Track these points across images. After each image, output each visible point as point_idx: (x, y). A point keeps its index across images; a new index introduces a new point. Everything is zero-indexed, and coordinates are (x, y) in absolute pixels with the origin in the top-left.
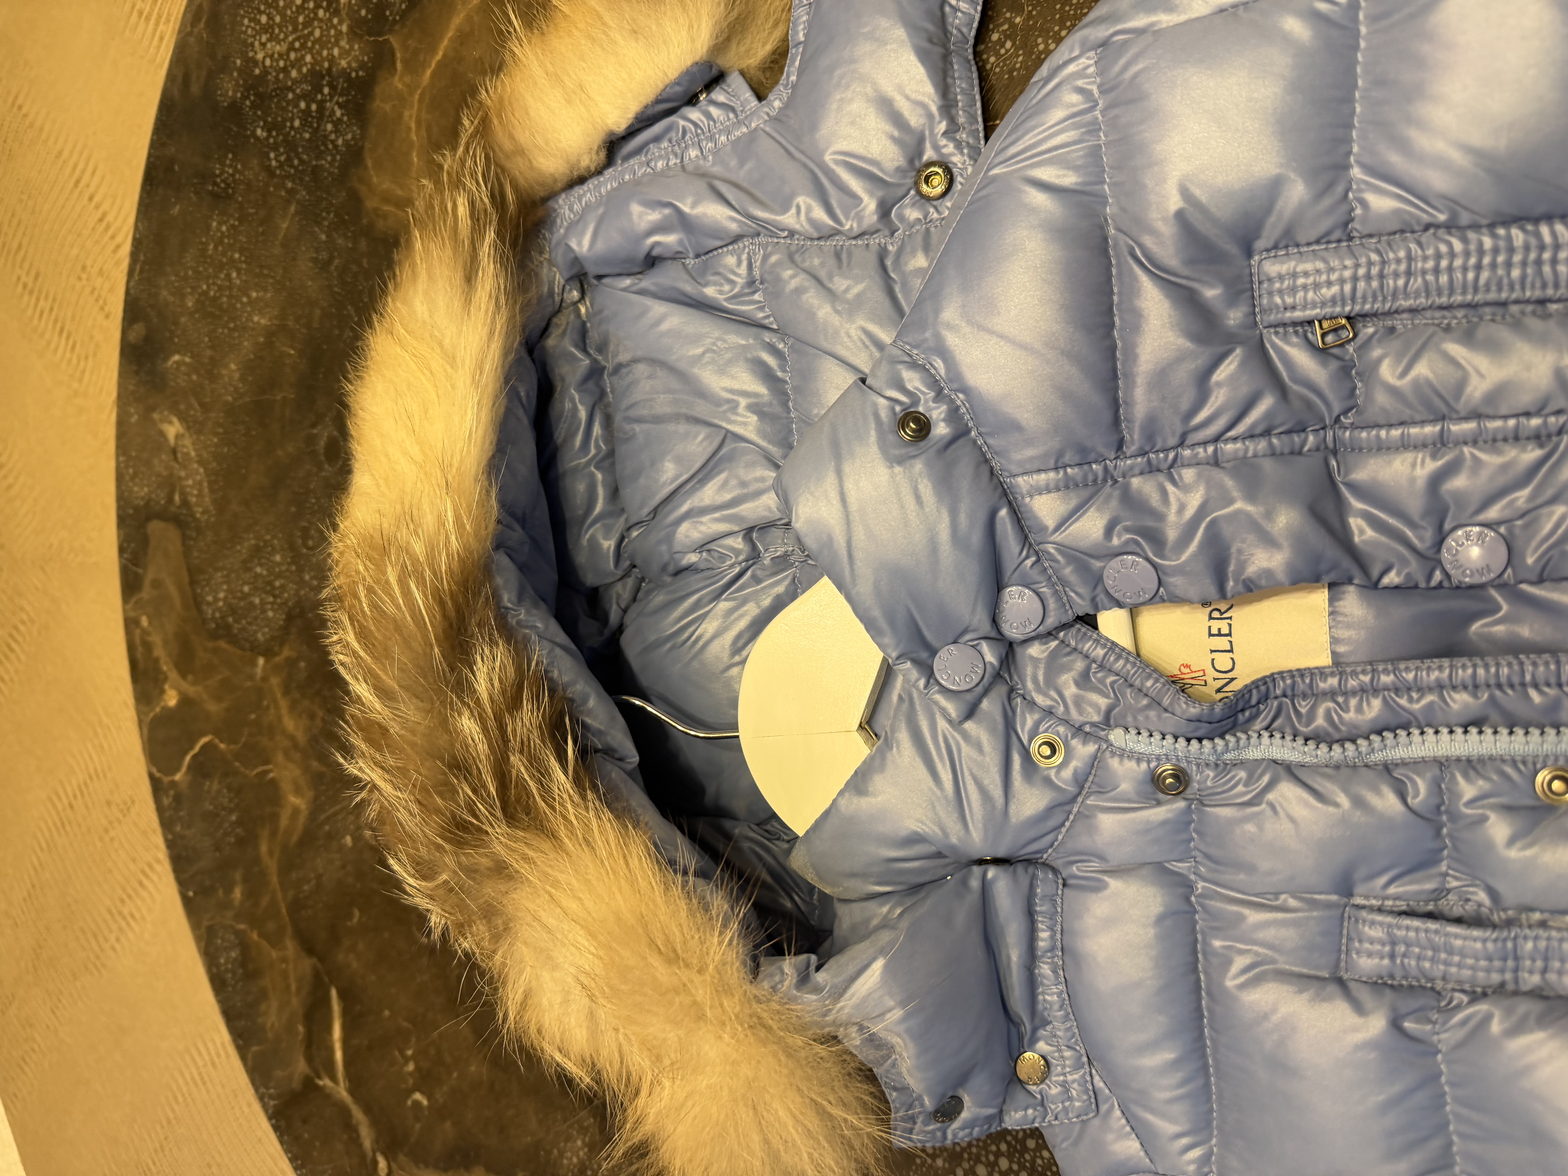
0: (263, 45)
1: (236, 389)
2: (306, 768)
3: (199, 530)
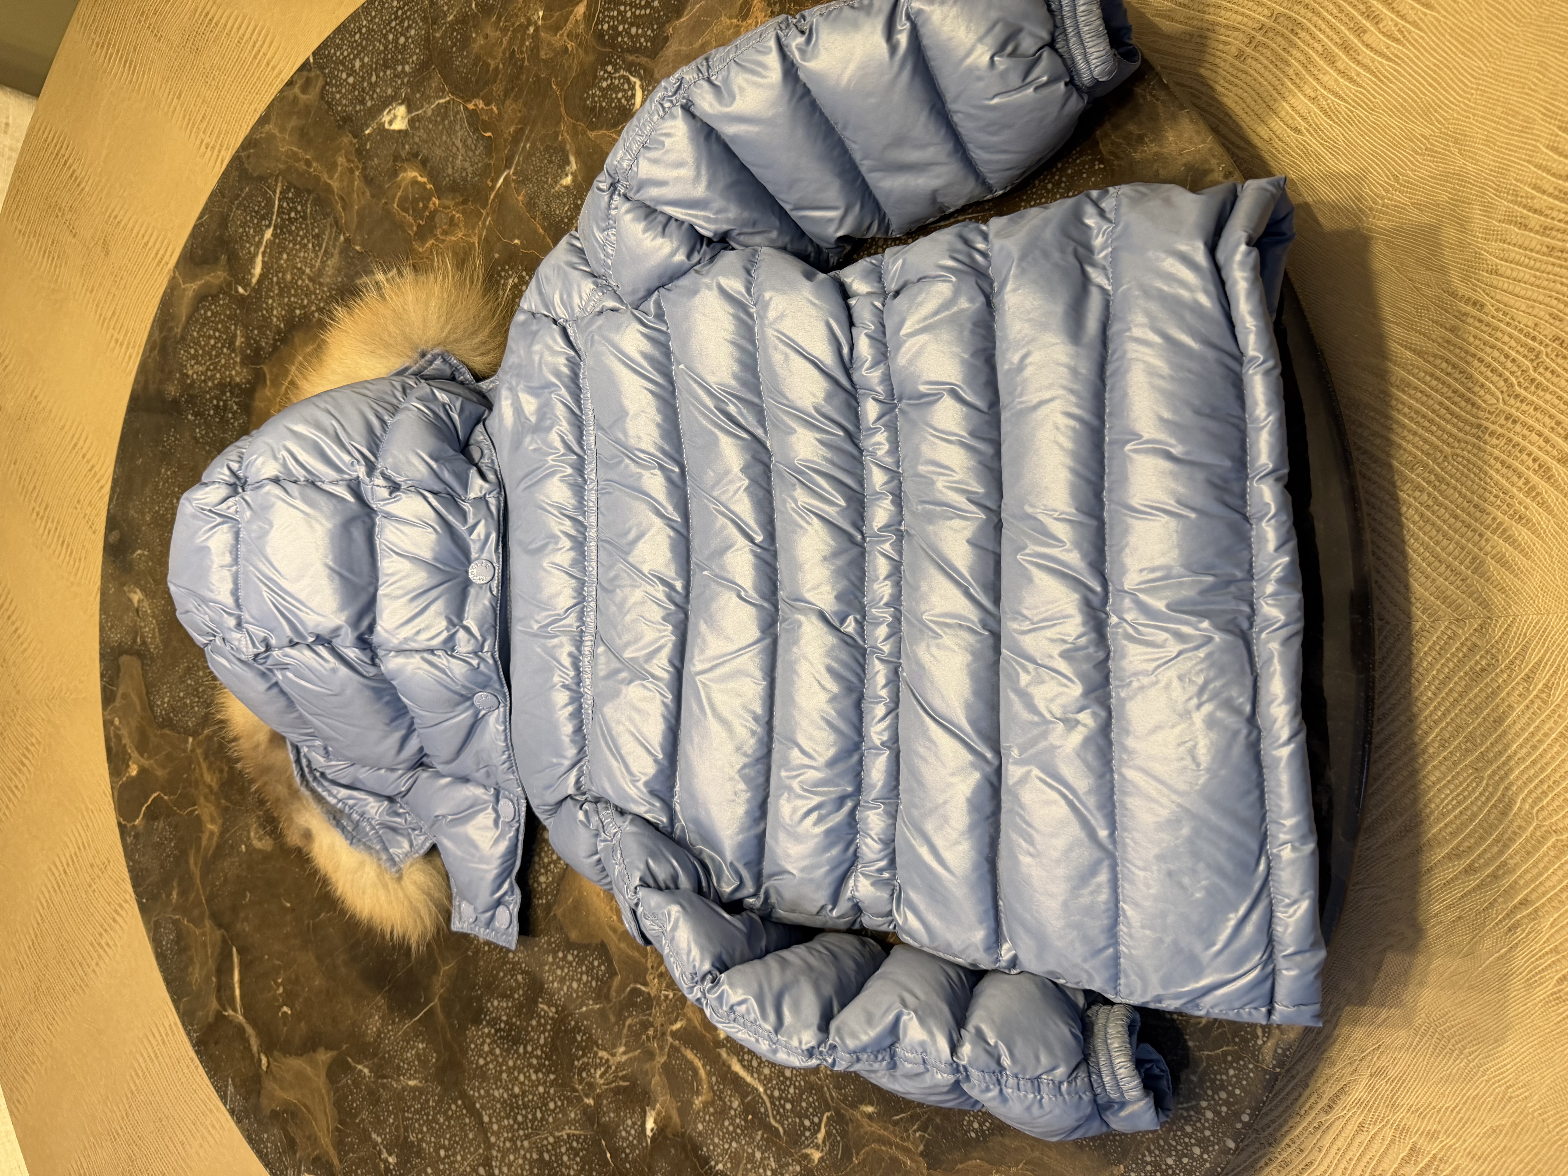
0: (192, 366)
2: (218, 805)
3: (152, 659)
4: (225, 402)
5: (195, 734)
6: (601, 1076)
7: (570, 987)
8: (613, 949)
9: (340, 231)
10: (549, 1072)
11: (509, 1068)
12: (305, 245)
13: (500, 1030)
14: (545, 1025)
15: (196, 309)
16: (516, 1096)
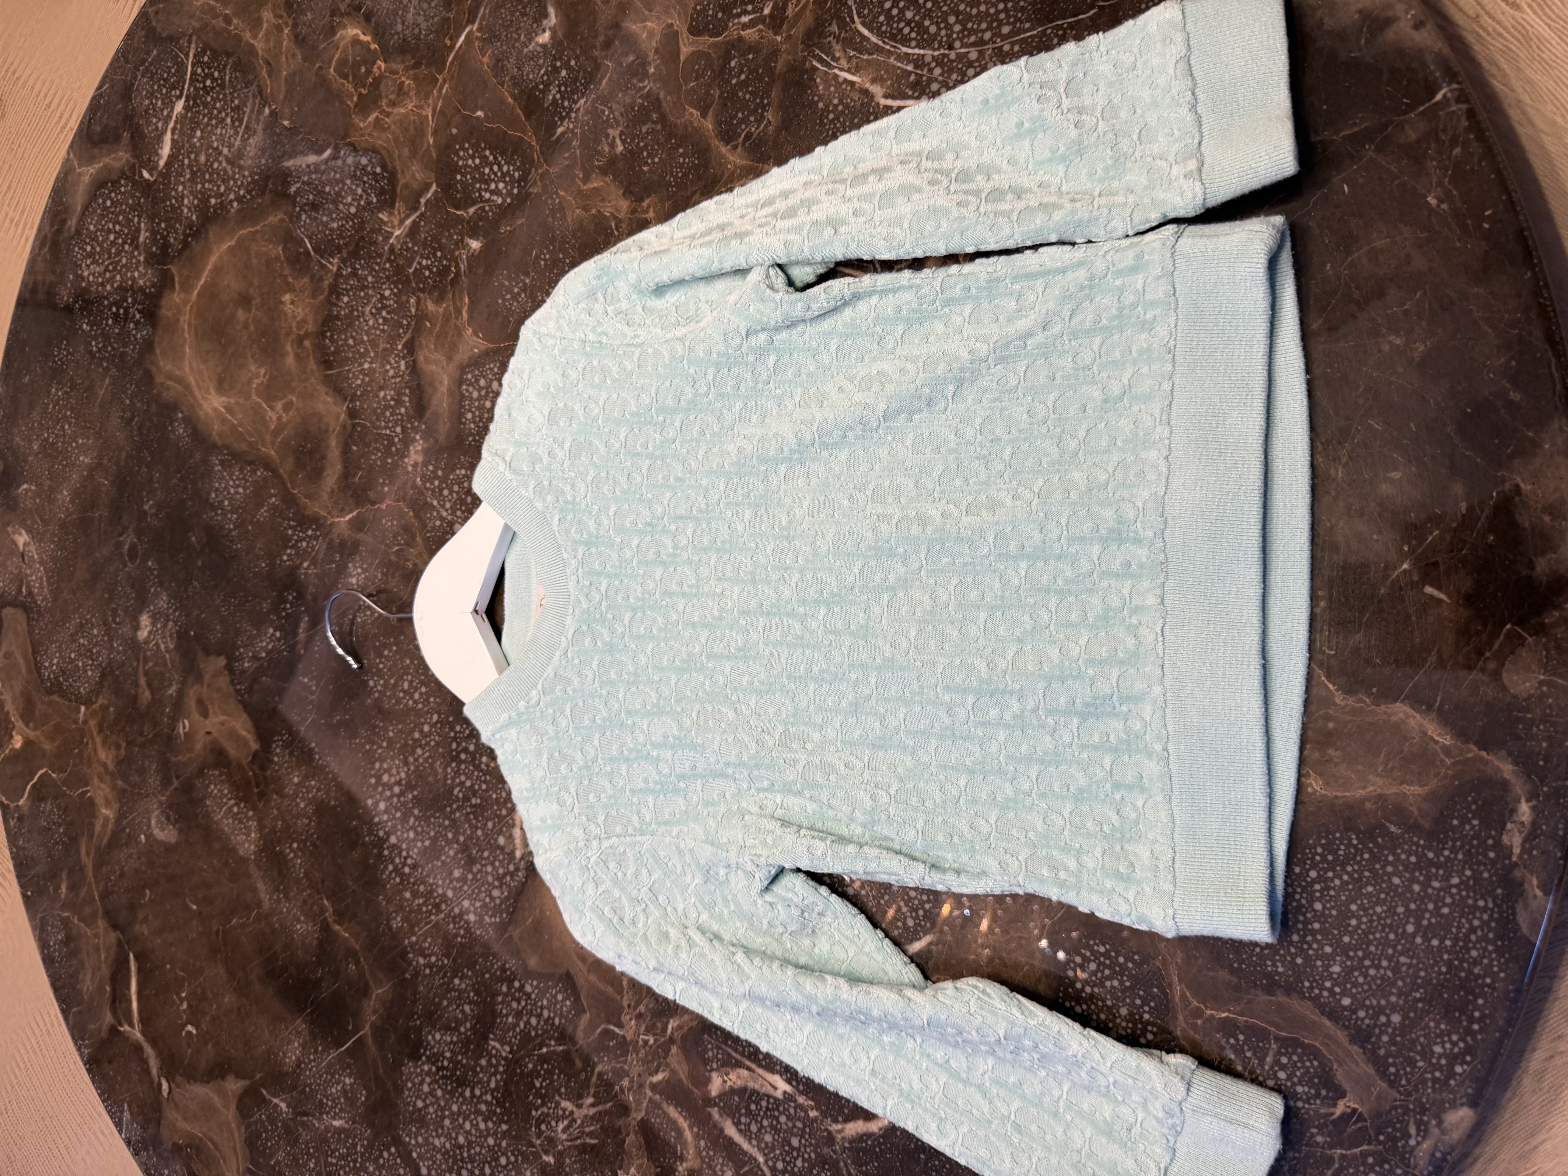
0: (88, 266)
1: (67, 509)
2: (114, 787)
3: (39, 612)
4: (126, 310)
5: (88, 703)
6: (564, 1131)
7: (528, 1023)
8: (580, 982)
9: (265, 102)
10: (501, 1121)
11: (452, 1113)
12: (223, 120)
13: (443, 1068)
14: (496, 1066)
15: (93, 198)
16: (460, 1147)
